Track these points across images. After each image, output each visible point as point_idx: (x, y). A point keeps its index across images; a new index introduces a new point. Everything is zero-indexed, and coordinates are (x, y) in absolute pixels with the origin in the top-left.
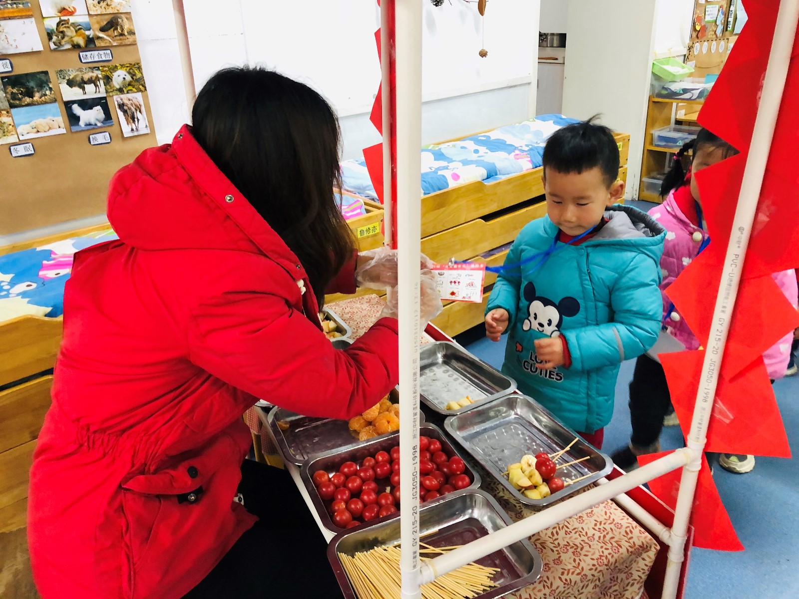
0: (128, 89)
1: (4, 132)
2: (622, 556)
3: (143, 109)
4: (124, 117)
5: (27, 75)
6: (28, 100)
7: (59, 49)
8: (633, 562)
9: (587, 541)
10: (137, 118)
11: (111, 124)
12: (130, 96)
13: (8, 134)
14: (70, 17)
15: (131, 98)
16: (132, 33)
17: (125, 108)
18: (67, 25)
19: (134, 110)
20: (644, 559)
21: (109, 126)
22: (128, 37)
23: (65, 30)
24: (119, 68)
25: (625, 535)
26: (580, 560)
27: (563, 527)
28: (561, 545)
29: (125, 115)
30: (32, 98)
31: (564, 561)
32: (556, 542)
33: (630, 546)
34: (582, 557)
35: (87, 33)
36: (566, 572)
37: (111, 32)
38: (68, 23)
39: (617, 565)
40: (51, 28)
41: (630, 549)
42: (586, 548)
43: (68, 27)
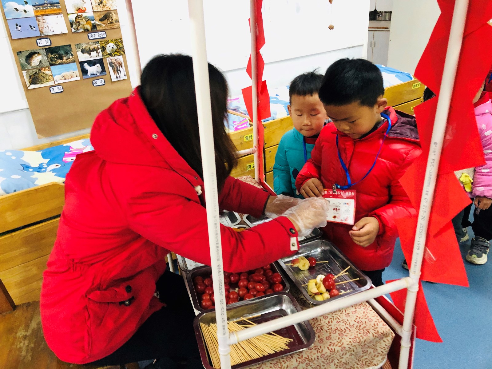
0: (114, 54)
1: (47, 80)
2: (369, 338)
3: (123, 65)
5: (59, 47)
6: (60, 61)
7: (76, 32)
8: (378, 343)
9: (349, 328)
10: (120, 70)
11: (105, 74)
12: (116, 58)
13: (49, 81)
14: (83, 13)
15: (116, 59)
16: (117, 21)
18: (81, 18)
19: (118, 66)
20: (384, 341)
21: (103, 75)
22: (116, 24)
23: (80, 21)
24: (110, 42)
25: (373, 326)
26: (342, 338)
27: (336, 319)
28: (333, 329)
29: (113, 69)
30: (62, 60)
31: (332, 338)
32: (330, 327)
33: (375, 333)
34: (344, 337)
35: (93, 22)
36: (332, 344)
37: (105, 21)
38: (82, 17)
39: (365, 343)
40: (72, 20)
41: (375, 335)
42: (348, 331)
43: (82, 19)
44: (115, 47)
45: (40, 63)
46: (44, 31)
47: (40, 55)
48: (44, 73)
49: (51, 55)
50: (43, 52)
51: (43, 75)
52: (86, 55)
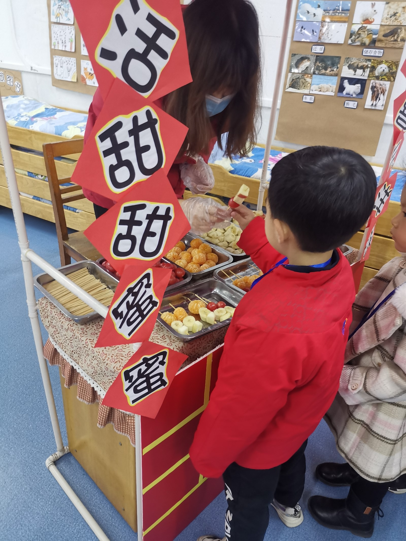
3: (386, 93)
4: (371, 95)
5: (329, 57)
6: (323, 71)
10: (380, 98)
15: (382, 84)
16: (403, 40)
17: (375, 89)
19: (380, 92)
21: (359, 98)
23: (362, 33)
30: (326, 71)
38: (365, 29)
40: (354, 30)
43: (364, 31)
44: (387, 70)
45: (306, 69)
46: (322, 38)
47: (310, 61)
48: (305, 80)
49: (319, 63)
50: (313, 59)
51: (304, 81)
52: (352, 71)
